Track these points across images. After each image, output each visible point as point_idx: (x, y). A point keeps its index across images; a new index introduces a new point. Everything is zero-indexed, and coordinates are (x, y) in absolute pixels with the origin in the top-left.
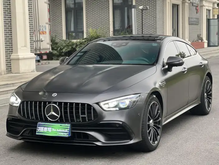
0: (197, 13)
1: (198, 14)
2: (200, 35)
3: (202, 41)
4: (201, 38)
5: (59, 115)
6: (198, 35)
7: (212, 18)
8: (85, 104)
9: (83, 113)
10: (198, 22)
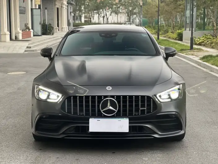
0: (24, 2)
1: (24, 4)
2: (27, 24)
3: (29, 30)
4: (28, 27)
5: (116, 110)
6: (25, 24)
7: (34, 8)
8: (145, 96)
9: (143, 106)
10: (25, 11)
